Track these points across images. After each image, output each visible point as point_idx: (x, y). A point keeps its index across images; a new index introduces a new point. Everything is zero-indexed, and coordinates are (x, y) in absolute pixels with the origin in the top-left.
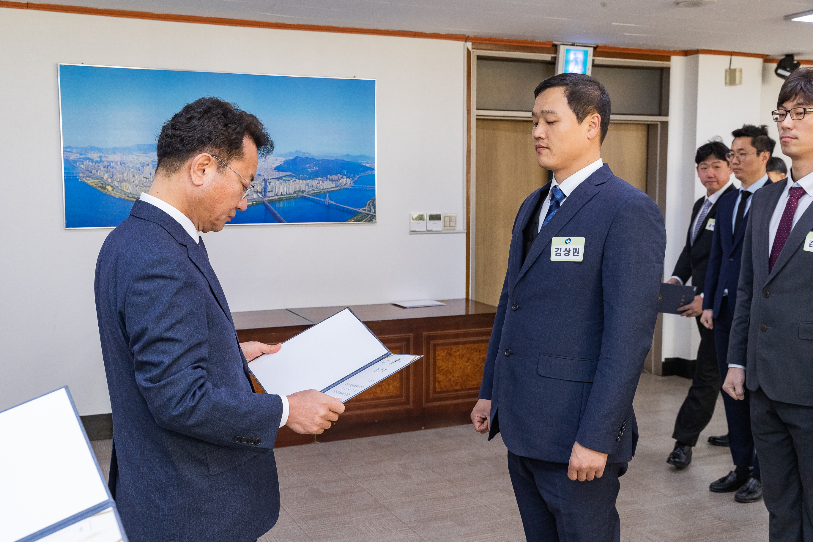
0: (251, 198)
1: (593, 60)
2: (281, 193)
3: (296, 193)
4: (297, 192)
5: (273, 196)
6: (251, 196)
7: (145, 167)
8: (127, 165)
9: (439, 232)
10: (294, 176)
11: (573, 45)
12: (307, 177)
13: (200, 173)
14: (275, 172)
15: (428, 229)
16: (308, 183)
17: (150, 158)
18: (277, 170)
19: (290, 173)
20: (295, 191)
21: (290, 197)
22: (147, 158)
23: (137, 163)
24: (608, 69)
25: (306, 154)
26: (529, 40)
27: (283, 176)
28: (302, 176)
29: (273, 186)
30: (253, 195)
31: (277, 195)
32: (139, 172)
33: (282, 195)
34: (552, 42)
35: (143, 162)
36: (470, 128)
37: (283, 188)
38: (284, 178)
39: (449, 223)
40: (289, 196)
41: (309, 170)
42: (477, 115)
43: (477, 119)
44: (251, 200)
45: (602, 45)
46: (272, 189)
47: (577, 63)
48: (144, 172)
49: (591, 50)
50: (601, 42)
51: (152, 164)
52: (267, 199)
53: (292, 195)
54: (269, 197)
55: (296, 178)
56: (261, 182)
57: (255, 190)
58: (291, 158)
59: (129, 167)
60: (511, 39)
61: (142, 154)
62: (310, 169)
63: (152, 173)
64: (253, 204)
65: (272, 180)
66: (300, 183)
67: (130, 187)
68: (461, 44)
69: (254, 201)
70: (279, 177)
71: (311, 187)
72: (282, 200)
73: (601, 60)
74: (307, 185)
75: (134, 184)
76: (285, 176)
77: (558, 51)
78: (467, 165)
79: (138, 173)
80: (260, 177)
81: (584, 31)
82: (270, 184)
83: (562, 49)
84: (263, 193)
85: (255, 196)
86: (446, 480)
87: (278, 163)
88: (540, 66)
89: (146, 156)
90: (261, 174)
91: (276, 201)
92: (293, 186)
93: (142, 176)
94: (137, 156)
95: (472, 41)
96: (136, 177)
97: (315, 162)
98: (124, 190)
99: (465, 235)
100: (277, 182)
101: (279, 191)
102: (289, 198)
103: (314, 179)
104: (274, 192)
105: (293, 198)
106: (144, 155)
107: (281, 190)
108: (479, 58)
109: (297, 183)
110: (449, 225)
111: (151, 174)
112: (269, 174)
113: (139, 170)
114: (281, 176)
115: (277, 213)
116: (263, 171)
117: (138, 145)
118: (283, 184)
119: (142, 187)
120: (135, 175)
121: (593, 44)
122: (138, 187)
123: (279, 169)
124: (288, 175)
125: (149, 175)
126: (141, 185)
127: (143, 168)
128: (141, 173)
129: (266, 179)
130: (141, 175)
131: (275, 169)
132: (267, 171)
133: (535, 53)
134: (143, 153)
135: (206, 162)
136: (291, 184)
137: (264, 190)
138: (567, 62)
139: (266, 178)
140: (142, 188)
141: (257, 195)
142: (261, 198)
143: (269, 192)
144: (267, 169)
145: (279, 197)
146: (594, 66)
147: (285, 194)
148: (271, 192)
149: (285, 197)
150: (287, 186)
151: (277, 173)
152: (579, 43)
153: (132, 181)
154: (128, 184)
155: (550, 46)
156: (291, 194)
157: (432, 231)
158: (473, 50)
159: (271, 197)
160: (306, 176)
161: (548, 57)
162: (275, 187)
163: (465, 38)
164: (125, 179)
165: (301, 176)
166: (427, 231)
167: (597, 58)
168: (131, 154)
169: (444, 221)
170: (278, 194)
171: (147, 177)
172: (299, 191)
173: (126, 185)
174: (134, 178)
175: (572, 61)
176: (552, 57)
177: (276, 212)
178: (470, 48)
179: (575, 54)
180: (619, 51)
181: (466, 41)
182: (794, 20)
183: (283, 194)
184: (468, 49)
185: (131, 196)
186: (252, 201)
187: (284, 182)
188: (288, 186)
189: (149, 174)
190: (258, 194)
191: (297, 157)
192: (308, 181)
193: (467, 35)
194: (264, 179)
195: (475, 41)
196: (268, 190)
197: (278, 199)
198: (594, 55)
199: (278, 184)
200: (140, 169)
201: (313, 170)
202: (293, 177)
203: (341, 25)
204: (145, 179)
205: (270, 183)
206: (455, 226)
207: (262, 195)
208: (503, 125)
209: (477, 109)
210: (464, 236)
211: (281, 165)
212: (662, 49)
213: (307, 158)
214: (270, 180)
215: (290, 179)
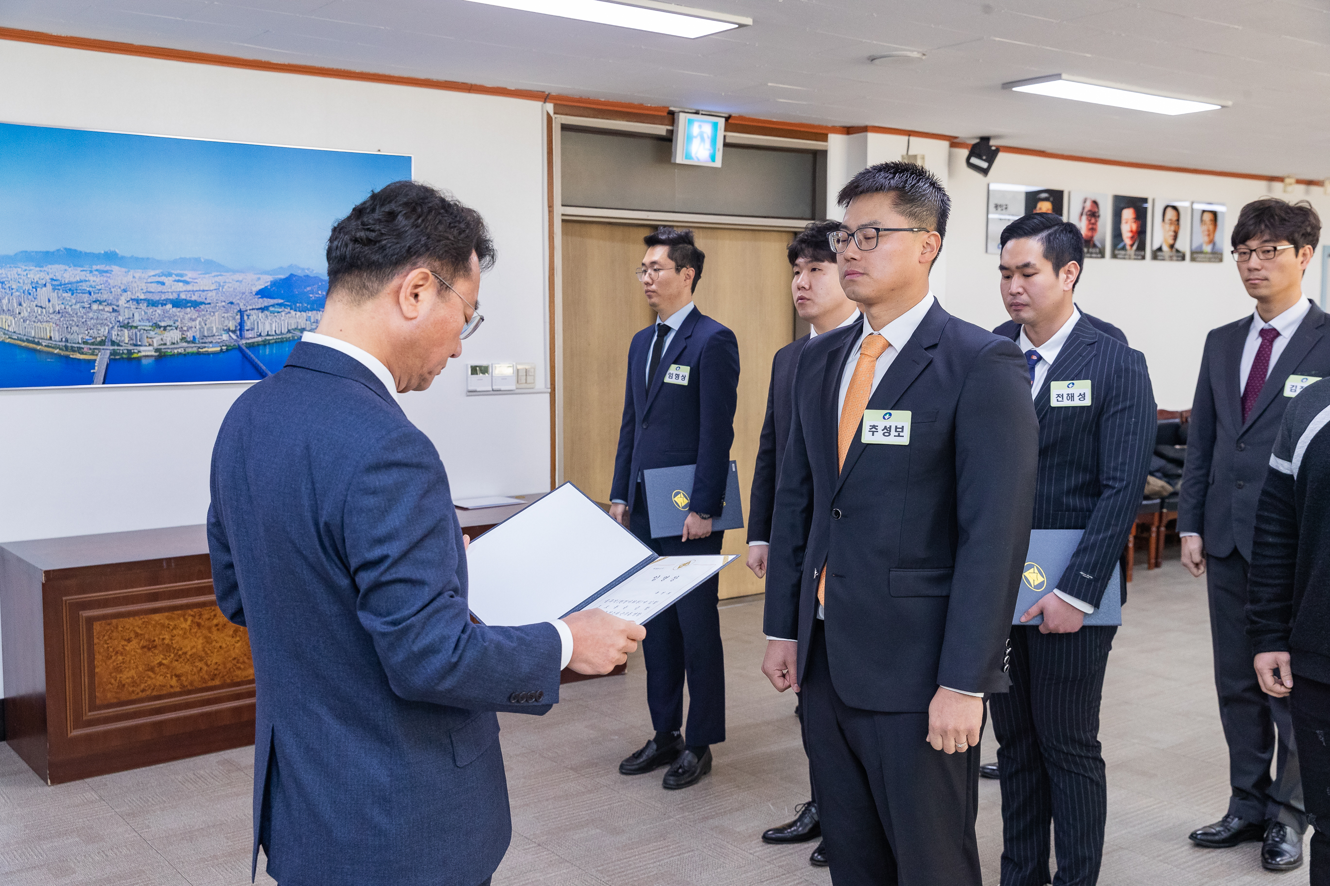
0: (219, 341)
1: (725, 137)
2: (268, 332)
3: (290, 332)
4: (292, 331)
5: (254, 338)
6: (218, 337)
7: (38, 289)
8: (8, 286)
9: (510, 392)
10: (288, 305)
11: (697, 113)
12: (309, 307)
13: (412, 299)
14: (256, 299)
15: (495, 387)
16: (310, 317)
17: (48, 274)
18: (260, 296)
19: (281, 301)
20: (290, 328)
21: (282, 338)
22: (42, 275)
23: (26, 282)
24: (745, 151)
25: (306, 271)
26: (636, 103)
27: (270, 304)
28: (301, 305)
29: (254, 321)
30: (221, 336)
31: (260, 335)
32: (30, 297)
33: (268, 335)
34: (668, 108)
35: (35, 281)
36: (553, 233)
37: (271, 324)
38: (271, 309)
39: (525, 377)
40: (280, 337)
41: (311, 295)
42: (563, 215)
43: (563, 221)
44: (219, 343)
45: (737, 115)
46: (253, 326)
47: (703, 139)
48: (38, 297)
49: (721, 122)
50: (735, 111)
51: (52, 285)
52: (244, 342)
53: (284, 336)
54: (248, 339)
55: (291, 309)
56: (235, 315)
57: (225, 328)
58: (283, 277)
59: (12, 289)
60: (611, 100)
61: (32, 268)
62: (313, 294)
63: (51, 299)
64: (222, 349)
65: (252, 312)
66: (297, 316)
67: (13, 321)
68: (538, 104)
69: (223, 346)
70: (263, 306)
71: (314, 322)
72: (269, 343)
73: (736, 137)
74: (308, 319)
75: (20, 317)
76: (273, 306)
77: (676, 121)
78: (549, 289)
79: (29, 299)
80: (233, 306)
81: (723, 94)
82: (248, 318)
83: (682, 118)
84: (238, 333)
85: (225, 337)
86: (566, 767)
87: (261, 285)
88: (648, 142)
89: (41, 271)
90: (234, 301)
91: (259, 345)
92: (286, 321)
93: (34, 304)
94: (26, 270)
95: (555, 102)
96: (24, 305)
97: (320, 284)
98: (4, 328)
99: (547, 396)
100: (260, 314)
101: (264, 329)
102: (279, 340)
103: (320, 311)
104: (256, 330)
105: (287, 341)
106: (38, 269)
107: (267, 328)
108: (565, 128)
109: (292, 317)
110: (525, 382)
111: (49, 301)
112: (248, 302)
113: (30, 294)
114: (266, 304)
115: (261, 365)
116: (238, 298)
117: (26, 252)
118: (270, 318)
119: (34, 322)
120: (23, 303)
121: (724, 113)
122: (28, 322)
123: (263, 293)
124: (277, 304)
125: (47, 303)
126: (34, 319)
127: (36, 290)
128: (33, 299)
129: (242, 310)
130: (32, 303)
131: (257, 293)
132: (244, 296)
133: (644, 123)
134: (36, 267)
135: (421, 283)
136: (282, 318)
137: (239, 327)
138: (689, 138)
139: (243, 308)
140: (35, 324)
141: (228, 335)
142: (236, 341)
143: (247, 330)
144: (243, 293)
145: (263, 338)
146: (726, 145)
147: (274, 333)
148: (250, 331)
149: (273, 339)
150: (276, 321)
151: (260, 299)
152: (705, 111)
153: (18, 313)
154: (11, 318)
155: (666, 114)
156: (283, 334)
157: (500, 390)
158: (556, 116)
159: (251, 338)
160: (306, 305)
161: (661, 130)
162: (258, 323)
163: (545, 97)
164: (5, 308)
165: (298, 305)
166: (493, 390)
167: (729, 134)
168: (16, 267)
169: (518, 375)
170: (262, 334)
171: (44, 306)
172: (296, 329)
173: (7, 320)
174: (18, 307)
175: (696, 137)
176: (668, 130)
177: (259, 362)
178: (551, 113)
179: (700, 127)
180: (760, 125)
181: (545, 102)
182: (1015, 89)
183: (269, 333)
184: (548, 114)
185: (16, 338)
186: (221, 345)
187: (272, 314)
188: (278, 321)
189: (47, 300)
190: (230, 333)
191: (292, 275)
192: (310, 312)
193: (547, 93)
194: (239, 309)
195: (559, 102)
196: (246, 328)
197: (263, 341)
198: (726, 129)
199: (262, 317)
200: (30, 291)
201: (317, 296)
202: (285, 306)
203: (358, 69)
204: (40, 309)
205: (248, 316)
206: (534, 383)
207: (237, 336)
208: (595, 230)
209: (563, 205)
210: (547, 398)
211: (266, 287)
212: (816, 123)
213: (307, 276)
214: (249, 311)
215: (280, 310)
